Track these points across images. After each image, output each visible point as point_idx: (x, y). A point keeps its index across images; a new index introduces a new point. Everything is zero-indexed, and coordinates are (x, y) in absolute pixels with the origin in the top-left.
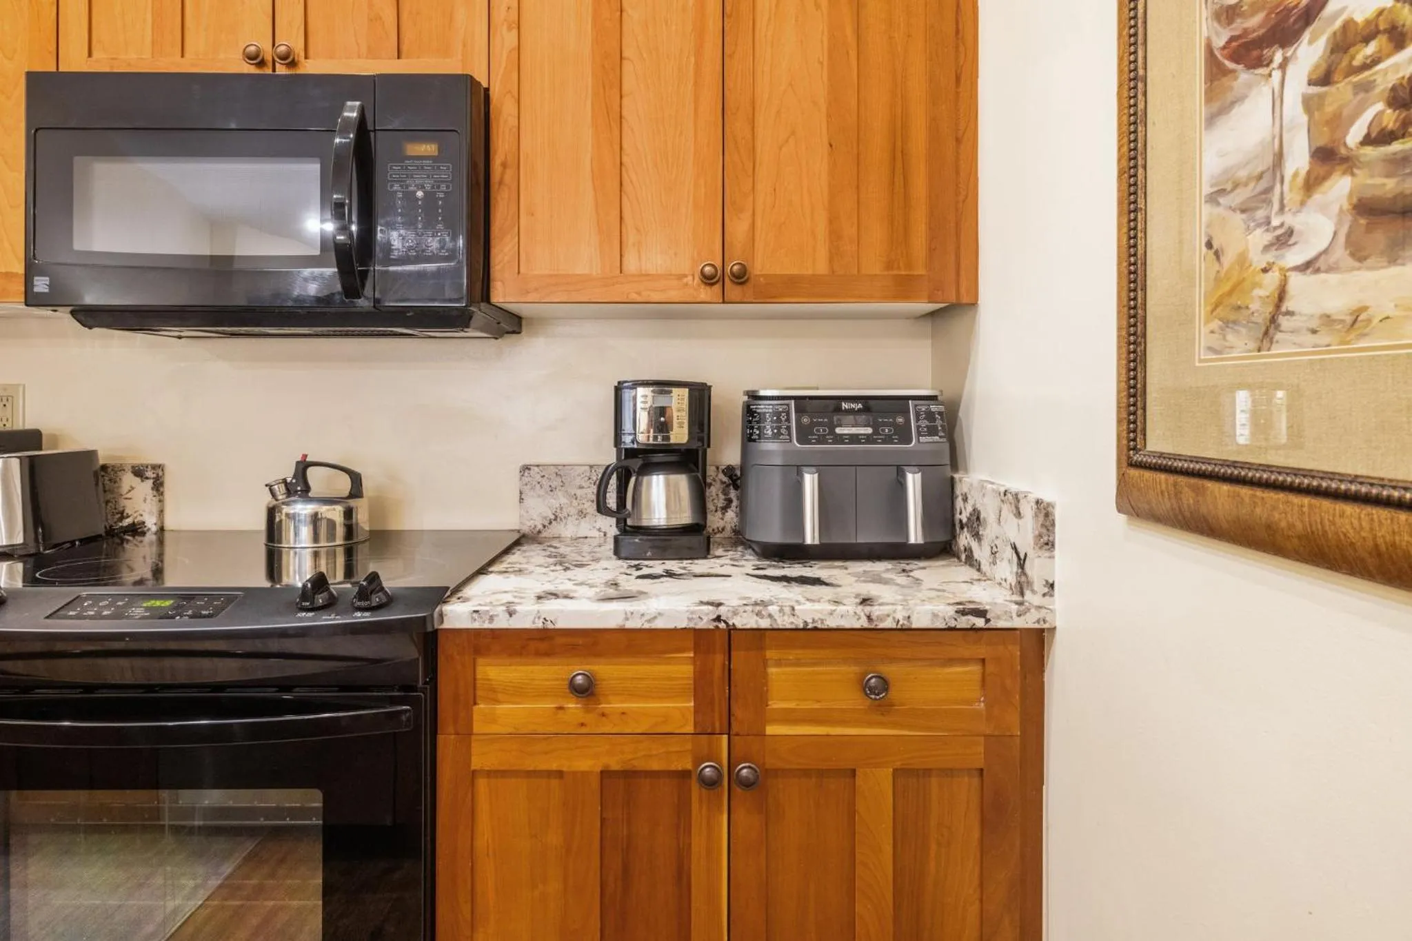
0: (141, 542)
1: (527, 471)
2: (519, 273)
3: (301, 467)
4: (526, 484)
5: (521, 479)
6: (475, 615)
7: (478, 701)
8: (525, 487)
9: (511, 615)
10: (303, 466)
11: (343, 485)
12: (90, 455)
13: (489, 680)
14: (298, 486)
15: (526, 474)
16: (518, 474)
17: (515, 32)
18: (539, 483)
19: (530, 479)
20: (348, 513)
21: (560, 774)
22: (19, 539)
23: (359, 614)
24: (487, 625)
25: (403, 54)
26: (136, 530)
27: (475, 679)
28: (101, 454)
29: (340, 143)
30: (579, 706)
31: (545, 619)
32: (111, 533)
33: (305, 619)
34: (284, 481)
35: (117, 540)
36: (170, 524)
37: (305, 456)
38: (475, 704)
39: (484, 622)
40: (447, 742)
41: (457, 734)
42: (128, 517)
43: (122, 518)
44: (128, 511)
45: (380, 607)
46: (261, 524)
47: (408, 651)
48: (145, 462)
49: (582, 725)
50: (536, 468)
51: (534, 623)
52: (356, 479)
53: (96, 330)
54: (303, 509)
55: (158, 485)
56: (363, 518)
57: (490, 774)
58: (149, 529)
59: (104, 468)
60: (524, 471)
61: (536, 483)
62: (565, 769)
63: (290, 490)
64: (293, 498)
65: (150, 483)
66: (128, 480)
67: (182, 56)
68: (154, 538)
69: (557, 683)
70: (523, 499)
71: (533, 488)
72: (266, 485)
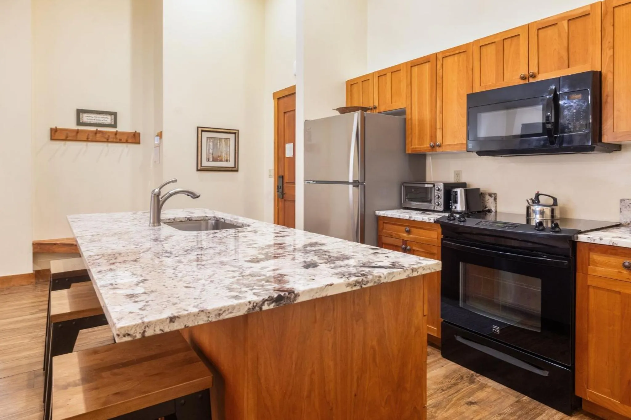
0: (491, 215)
1: (623, 201)
2: (613, 132)
3: (537, 195)
4: (623, 206)
5: (620, 204)
6: (589, 238)
7: (590, 265)
8: (622, 207)
9: (601, 240)
10: (538, 195)
11: (551, 202)
12: (478, 190)
13: (594, 259)
14: (536, 200)
15: (623, 202)
16: (619, 202)
17: (612, 50)
18: (628, 206)
19: (624, 204)
20: (552, 211)
21: (620, 293)
22: (464, 209)
23: (552, 233)
24: (592, 242)
25: (570, 66)
26: (489, 211)
27: (589, 258)
28: (481, 189)
29: (549, 98)
30: (627, 273)
31: (613, 243)
32: (483, 211)
33: (537, 232)
34: (532, 199)
35: (484, 213)
36: (498, 210)
37: (538, 192)
38: (589, 265)
39: (591, 241)
40: (579, 276)
41: (583, 273)
42: (487, 207)
43: (486, 208)
44: (487, 206)
45: (558, 232)
46: (525, 212)
47: (567, 246)
48: (492, 192)
49: (628, 279)
50: (628, 201)
51: (609, 243)
52: (555, 200)
53: (482, 156)
54: (537, 208)
55: (495, 199)
56: (557, 214)
57: (595, 287)
58: (493, 211)
59: (481, 193)
60: (622, 201)
61: (627, 206)
62: (621, 291)
63: (533, 202)
64: (534, 204)
65: (493, 198)
66: (487, 197)
67: (503, 81)
68: (494, 214)
69: (619, 264)
70: (621, 211)
71: (626, 207)
72: (527, 200)
